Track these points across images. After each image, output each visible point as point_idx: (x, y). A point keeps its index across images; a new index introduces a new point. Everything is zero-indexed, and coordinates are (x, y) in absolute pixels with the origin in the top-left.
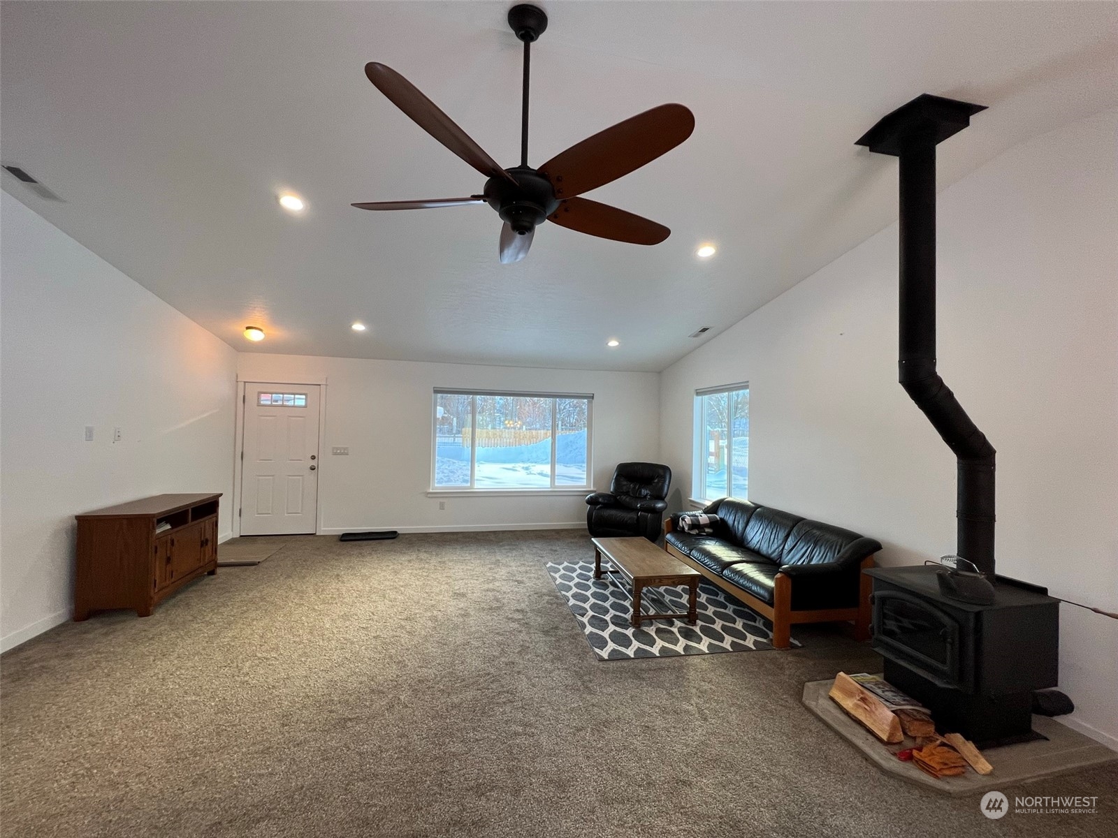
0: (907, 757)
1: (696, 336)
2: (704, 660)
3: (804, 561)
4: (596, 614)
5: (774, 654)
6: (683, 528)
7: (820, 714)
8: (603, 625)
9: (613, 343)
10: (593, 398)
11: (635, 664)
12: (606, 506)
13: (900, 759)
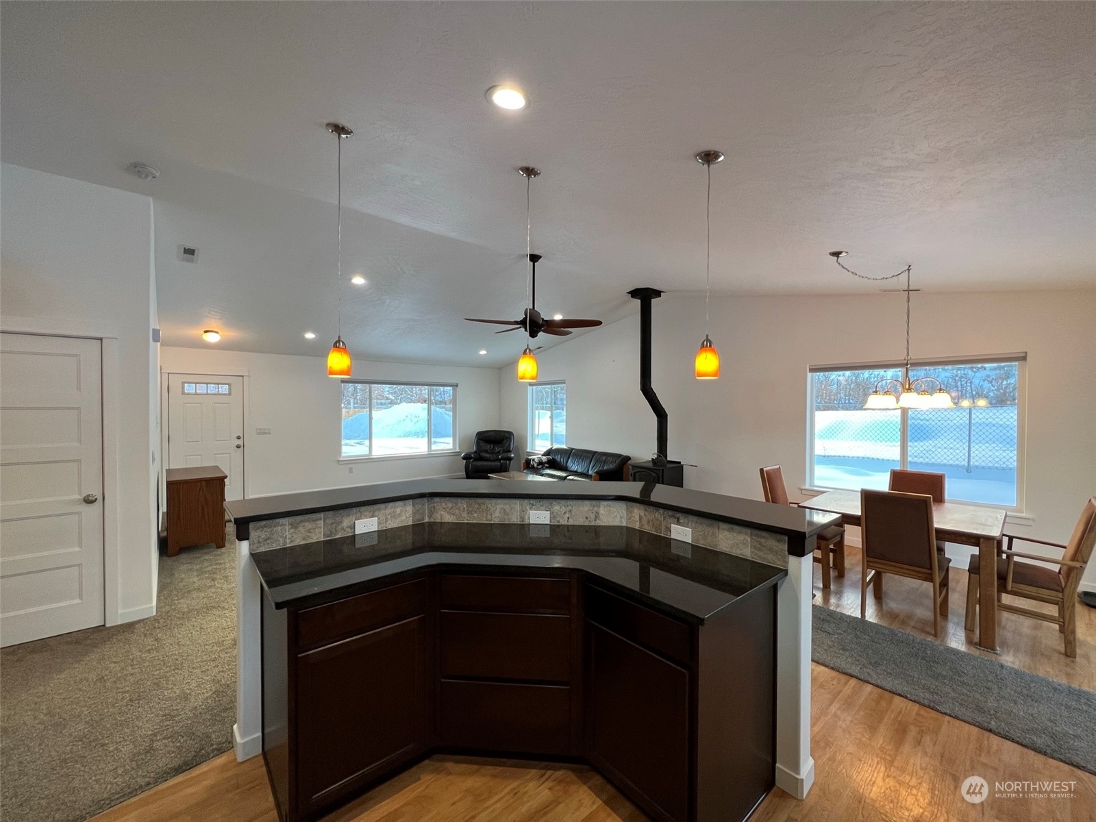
6: (533, 465)
9: (483, 352)
10: (457, 386)
12: (476, 460)
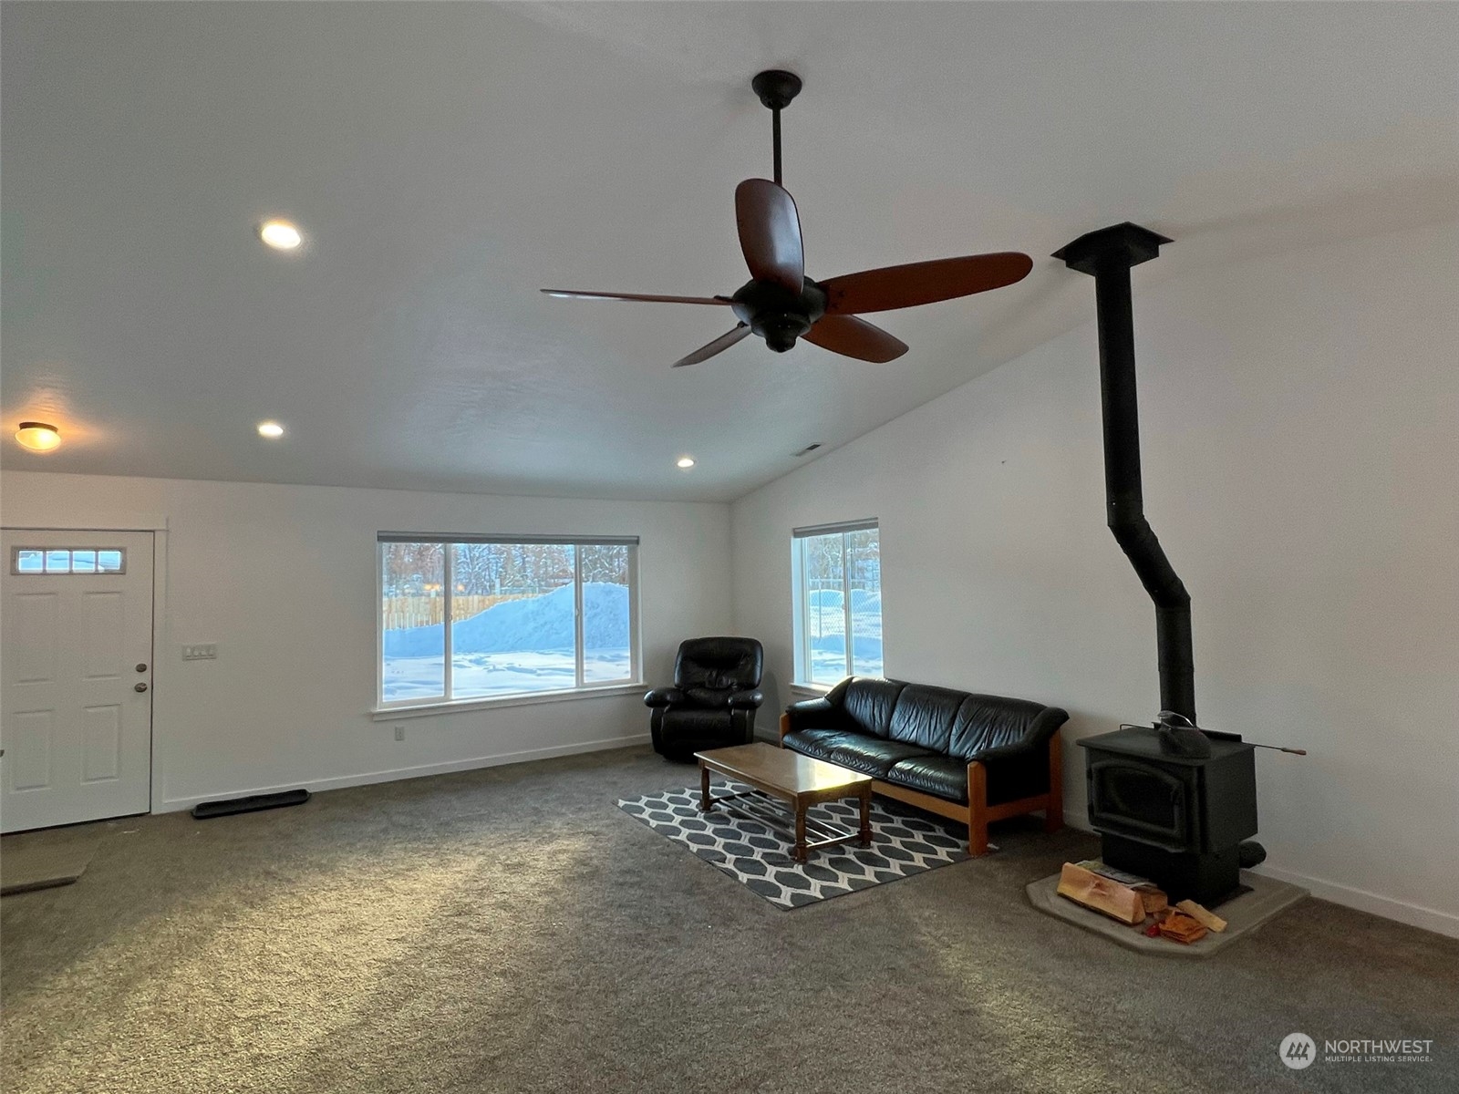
0: (1156, 932)
1: (799, 454)
2: (905, 884)
3: (981, 745)
4: (740, 857)
5: (976, 863)
7: (1058, 913)
8: (758, 868)
9: (685, 463)
10: (637, 542)
11: (831, 906)
12: (676, 706)
13: (1150, 936)
